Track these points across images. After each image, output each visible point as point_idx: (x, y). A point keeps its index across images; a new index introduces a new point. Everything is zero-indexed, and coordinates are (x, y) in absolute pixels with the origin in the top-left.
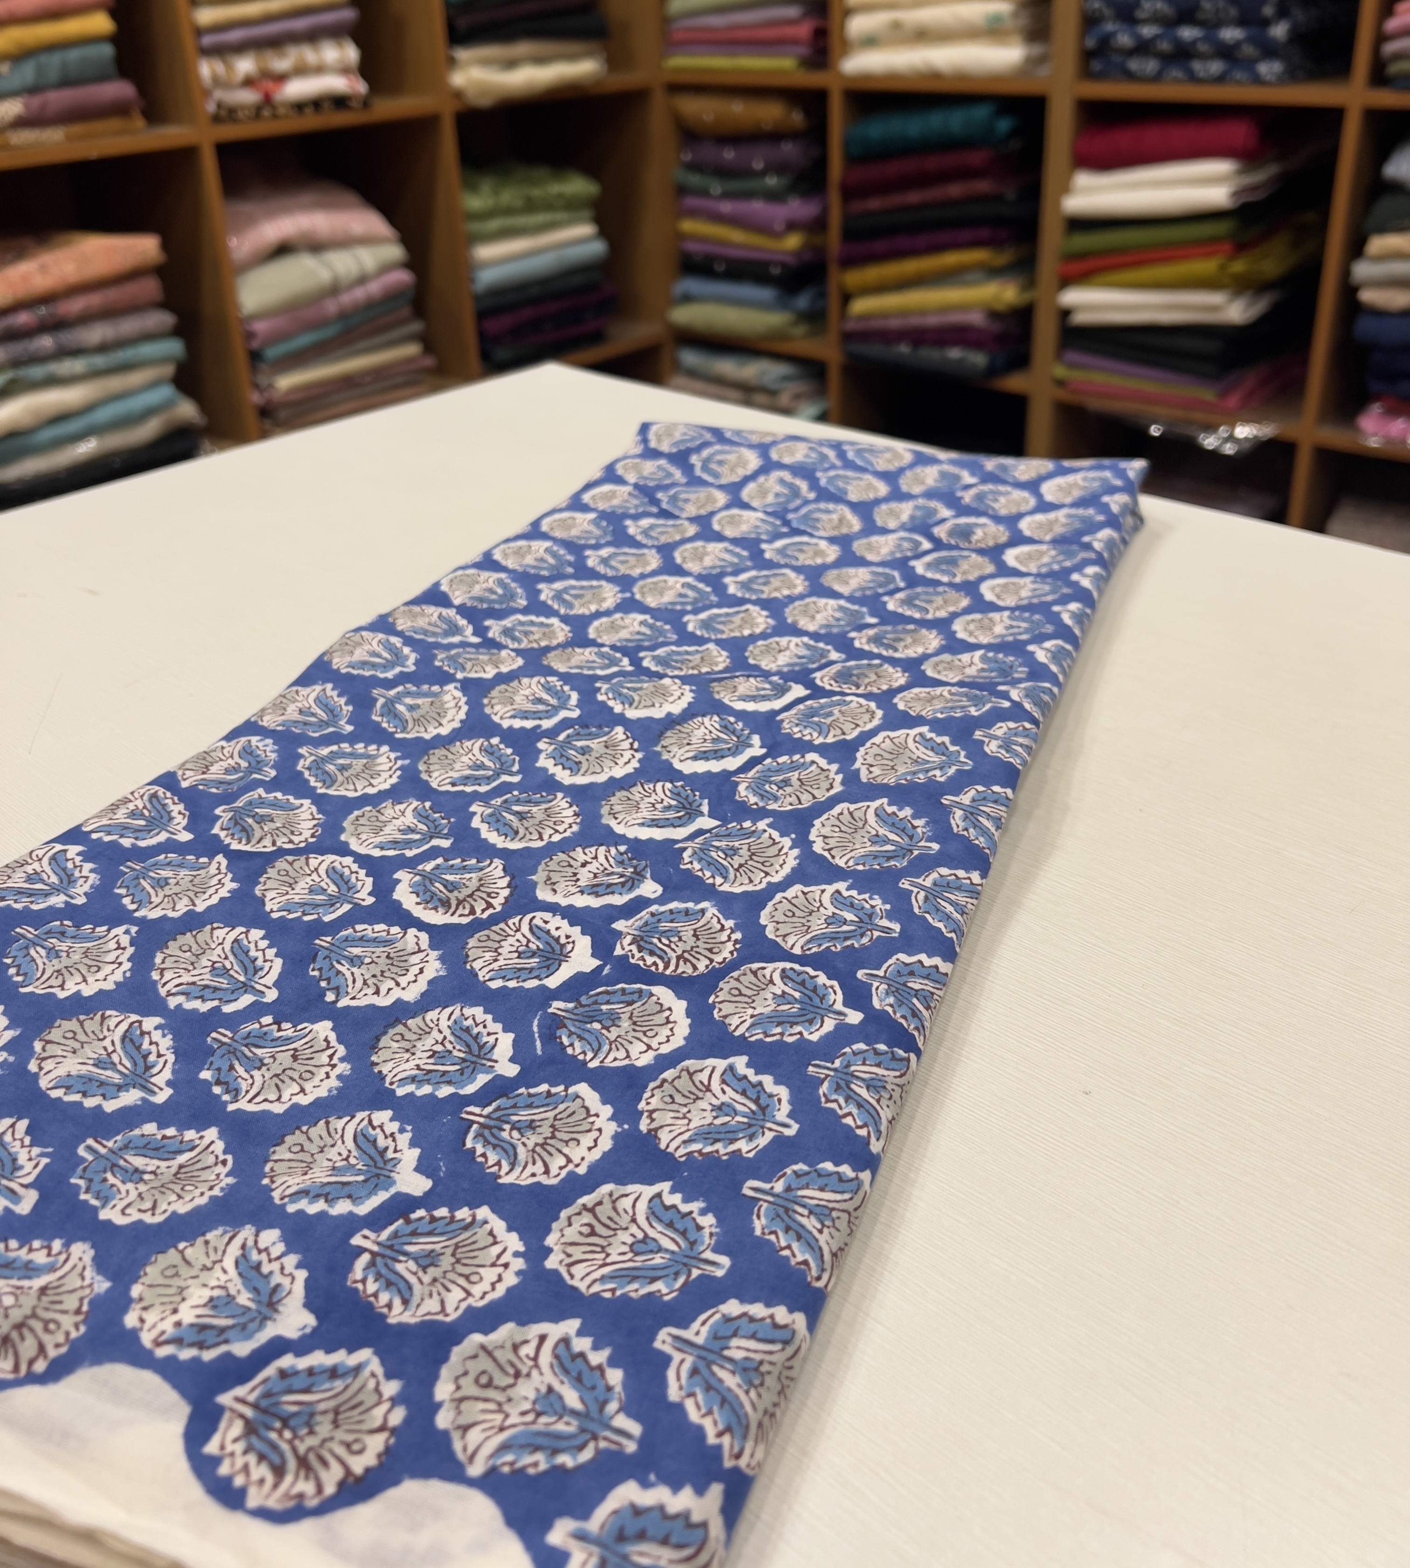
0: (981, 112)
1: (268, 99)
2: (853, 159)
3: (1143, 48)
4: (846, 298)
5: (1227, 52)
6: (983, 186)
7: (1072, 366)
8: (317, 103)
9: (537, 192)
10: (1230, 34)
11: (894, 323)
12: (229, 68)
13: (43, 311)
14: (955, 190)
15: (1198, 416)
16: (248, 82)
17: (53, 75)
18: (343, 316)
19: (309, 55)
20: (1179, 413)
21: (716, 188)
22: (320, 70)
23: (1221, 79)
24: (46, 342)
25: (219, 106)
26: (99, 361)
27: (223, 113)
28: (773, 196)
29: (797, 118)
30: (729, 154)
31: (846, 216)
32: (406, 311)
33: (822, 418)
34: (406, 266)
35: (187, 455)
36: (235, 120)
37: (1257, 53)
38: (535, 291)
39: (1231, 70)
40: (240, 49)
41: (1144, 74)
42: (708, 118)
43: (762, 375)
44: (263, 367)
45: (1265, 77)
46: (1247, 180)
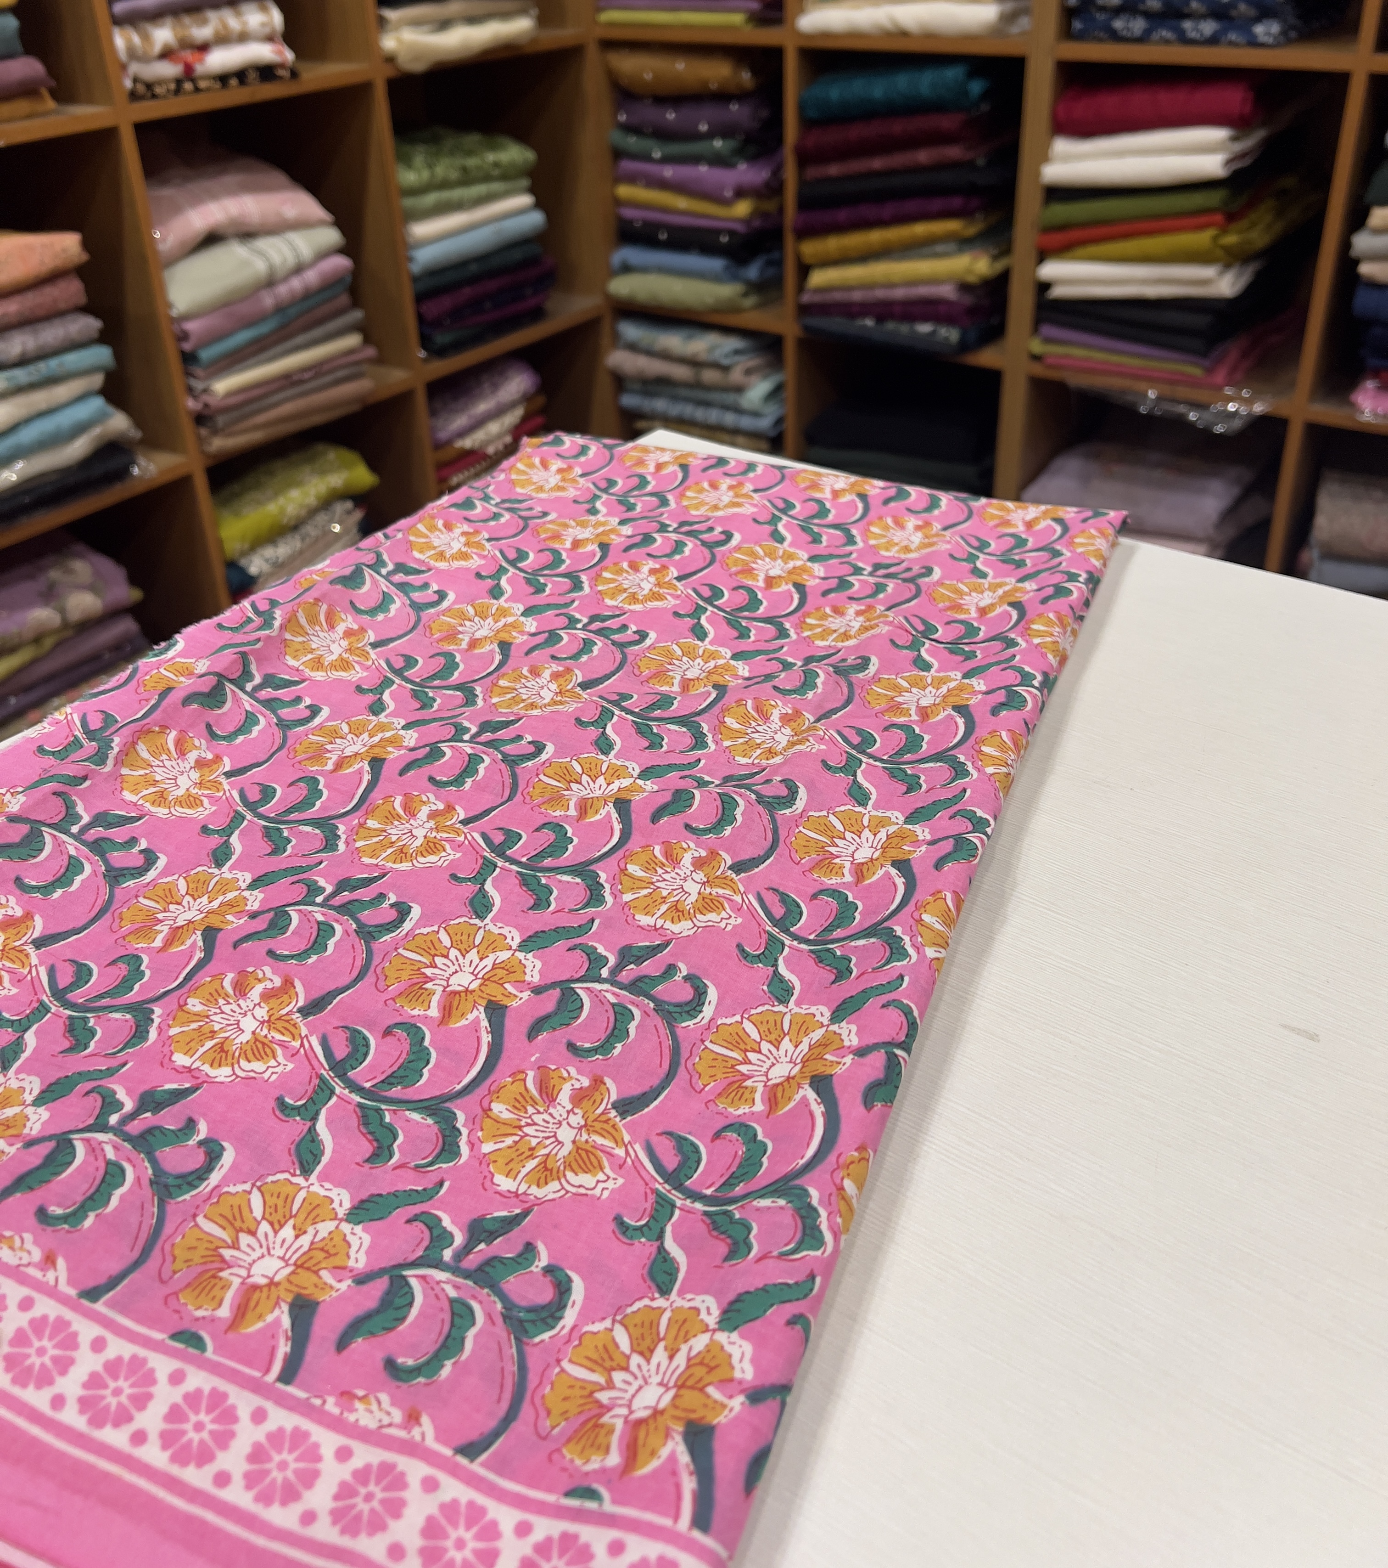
0: (953, 74)
1: (189, 72)
2: (807, 123)
3: (1129, 8)
4: (804, 270)
5: (1221, 12)
6: (954, 152)
7: (1048, 340)
8: (241, 75)
9: (472, 162)
11: (857, 296)
12: (146, 38)
14: (923, 156)
15: (1182, 392)
16: (166, 54)
18: (280, 309)
19: (231, 20)
20: (1165, 390)
21: (657, 154)
22: (243, 37)
23: (1213, 40)
25: (136, 80)
26: (21, 375)
27: (141, 89)
28: (718, 161)
29: (746, 77)
30: (671, 116)
31: (802, 183)
32: (344, 299)
33: (776, 393)
34: (342, 251)
35: (122, 473)
36: (154, 96)
37: (1252, 12)
38: (474, 268)
39: (1224, 31)
40: (155, 16)
41: (1129, 35)
42: (648, 76)
43: (712, 349)
44: (199, 372)
45: (1262, 39)
46: (1239, 147)
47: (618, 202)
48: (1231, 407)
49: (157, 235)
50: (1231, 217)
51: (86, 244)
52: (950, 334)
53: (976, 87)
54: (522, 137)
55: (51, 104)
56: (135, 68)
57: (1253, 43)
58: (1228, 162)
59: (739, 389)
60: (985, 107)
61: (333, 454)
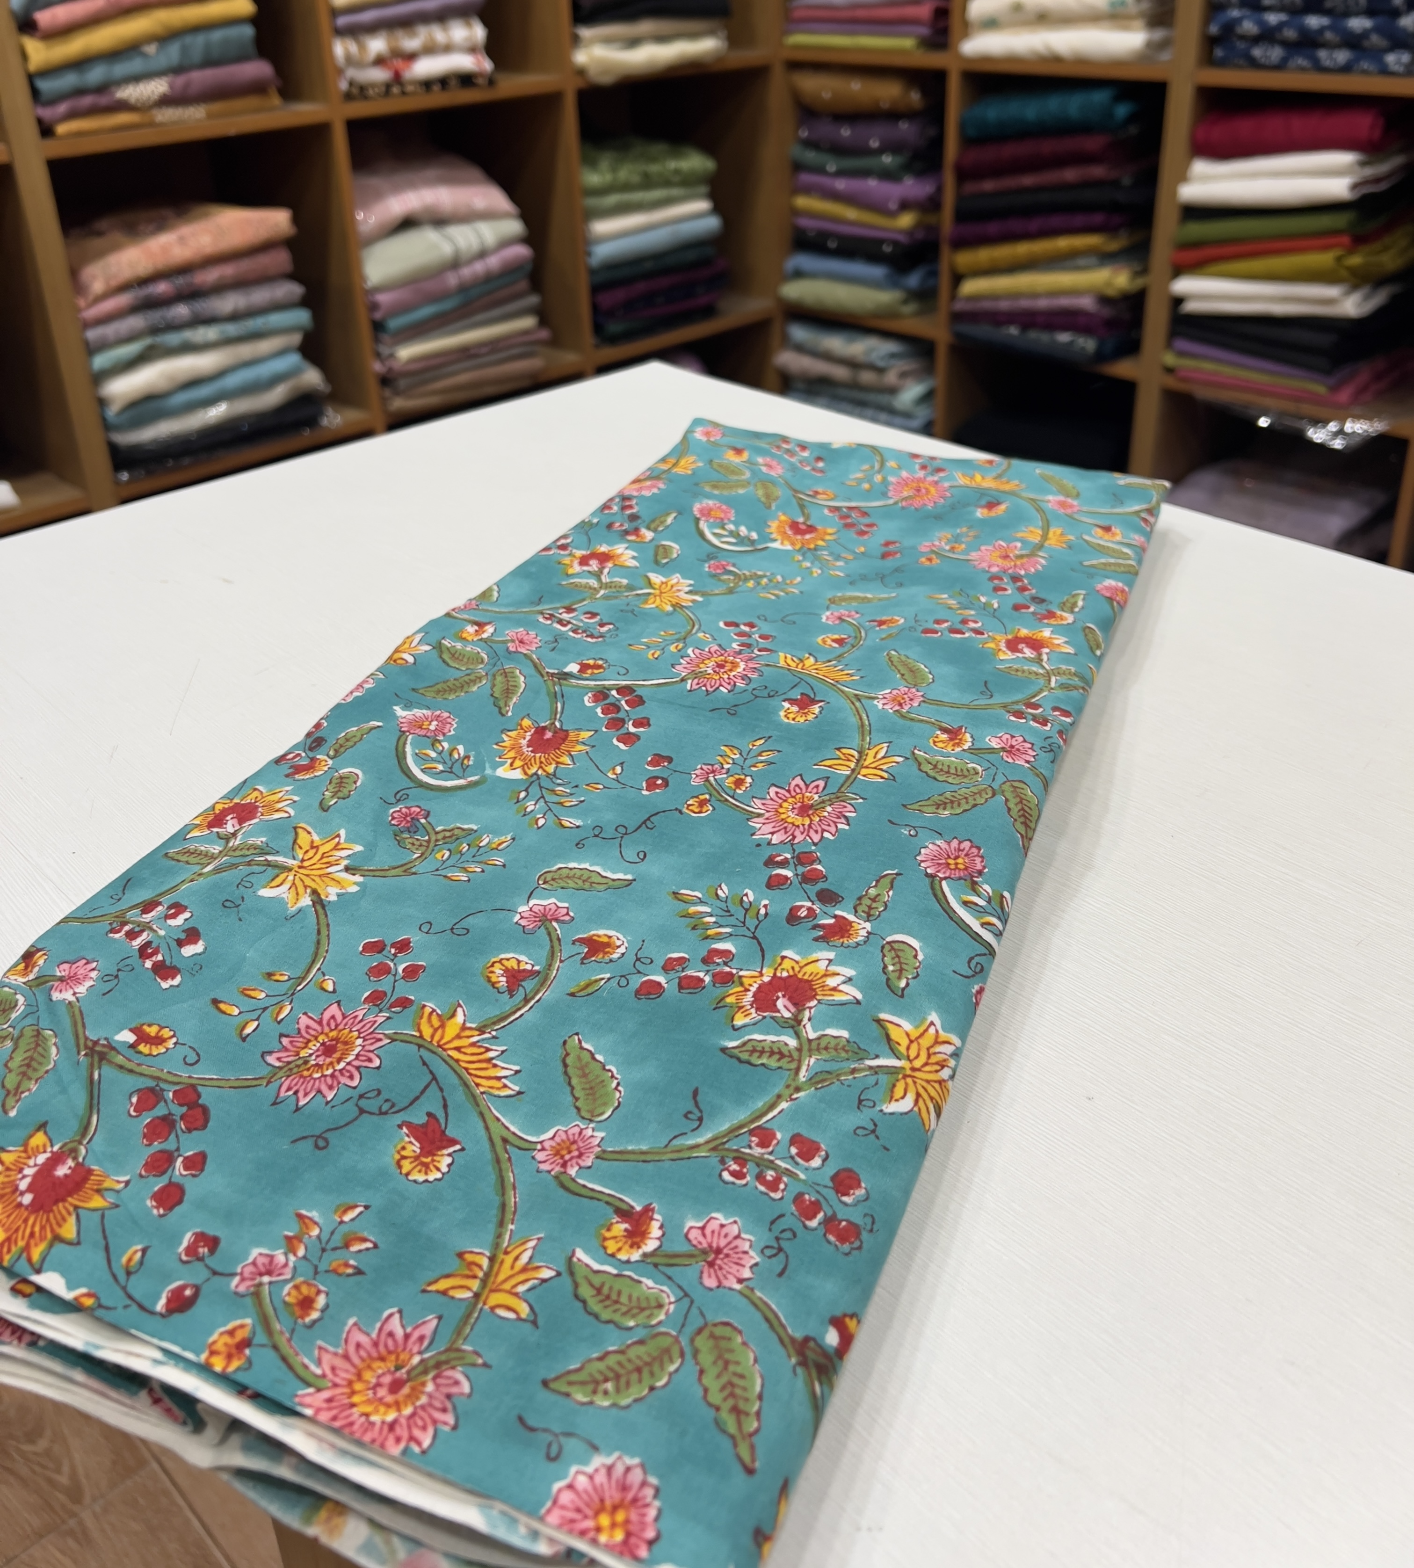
0: (1100, 97)
1: (397, 78)
2: (968, 141)
3: (1267, 36)
4: (958, 279)
5: (1353, 42)
6: (1098, 171)
7: (1182, 354)
8: (443, 81)
9: (654, 168)
10: (1358, 24)
11: (1004, 305)
12: (362, 47)
13: (181, 281)
14: (1070, 175)
15: (1307, 409)
16: (380, 61)
17: (197, 55)
18: (463, 288)
19: (438, 34)
20: (1289, 406)
21: (832, 167)
22: (448, 49)
23: (1346, 69)
24: (182, 311)
25: (351, 84)
26: (231, 329)
27: (355, 91)
28: (887, 175)
29: (915, 97)
30: (846, 132)
31: (960, 198)
32: (523, 285)
33: (927, 397)
34: (525, 240)
36: (366, 98)
37: (1385, 43)
38: (649, 265)
39: (1356, 60)
40: (372, 28)
41: (1267, 63)
42: (826, 95)
43: (869, 352)
44: (385, 338)
45: (1392, 67)
46: (1369, 172)
47: (796, 212)
49: (360, 216)
50: (1359, 240)
51: (296, 220)
52: (1088, 344)
53: (1122, 111)
54: (707, 147)
55: (276, 100)
56: (351, 73)
57: (1385, 71)
58: (1355, 187)
59: (893, 391)
60: (1133, 130)
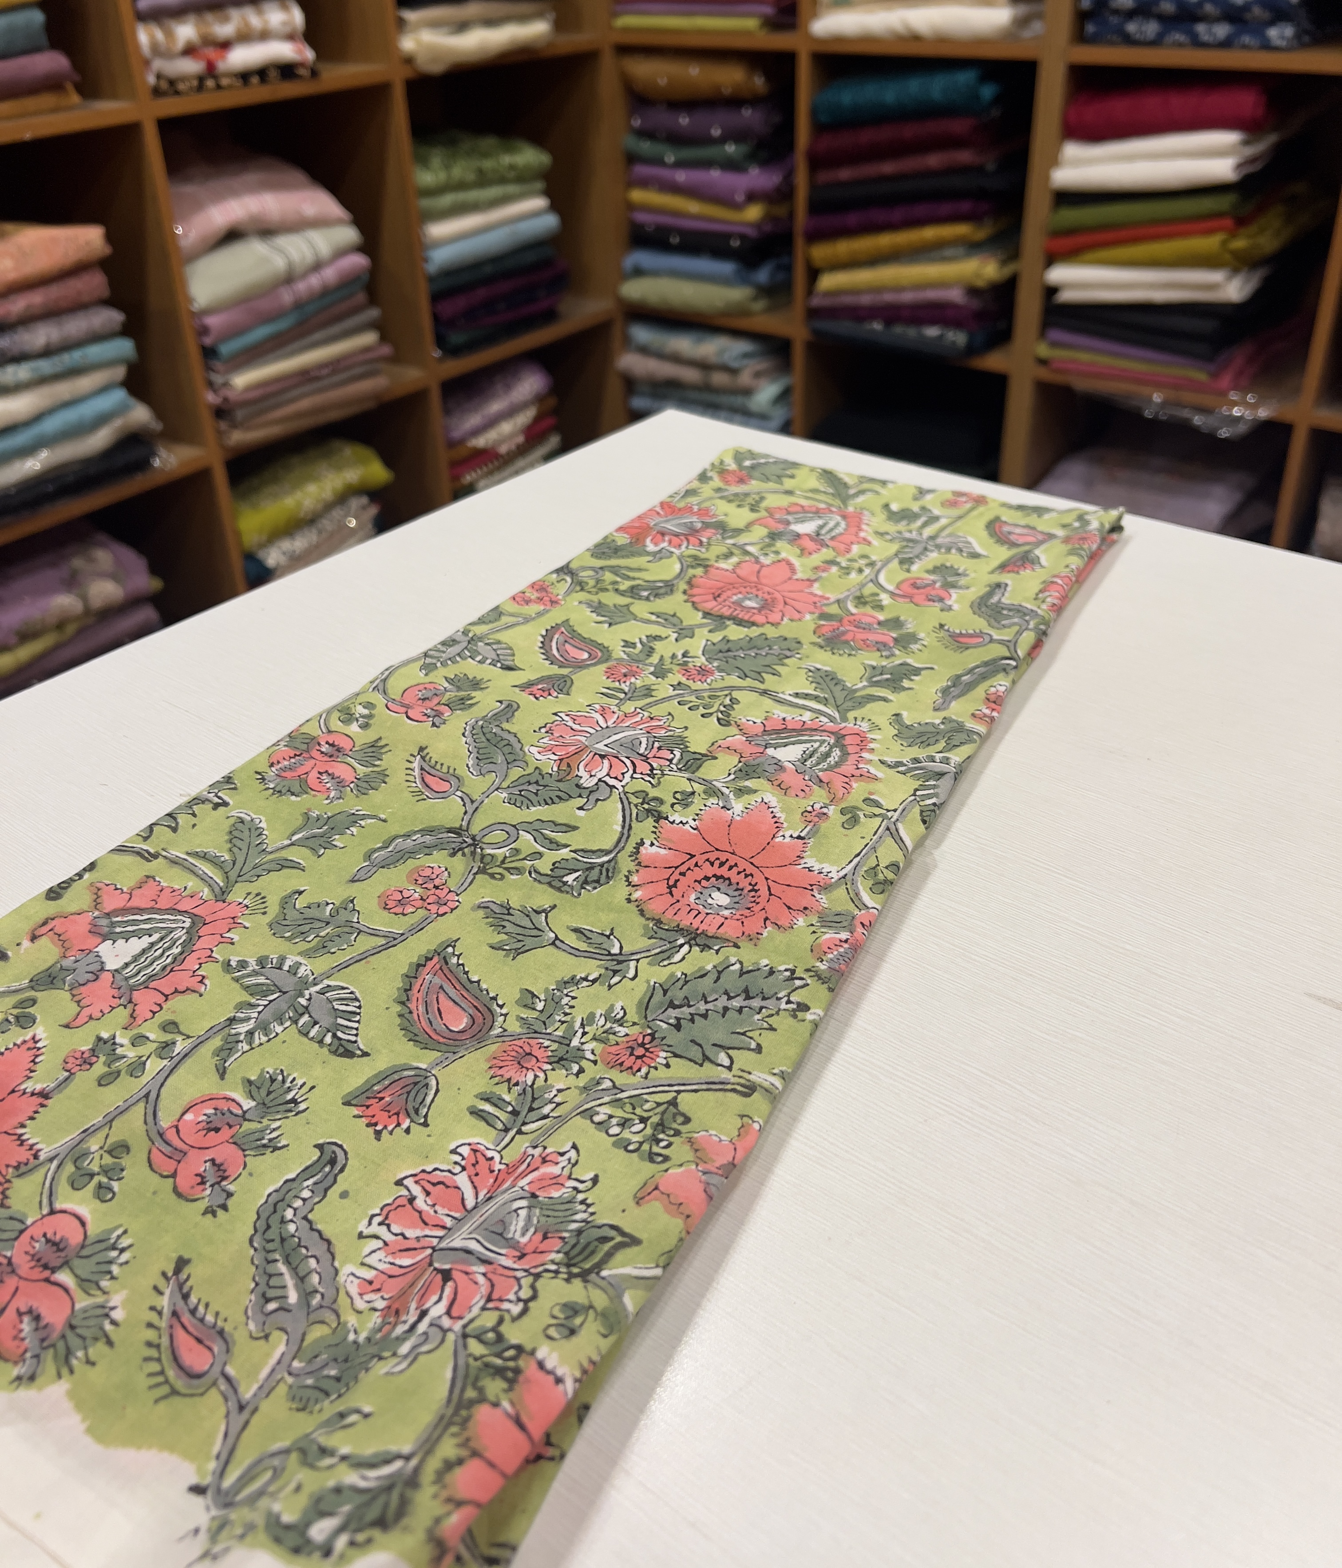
0: (965, 78)
1: (211, 69)
2: (820, 128)
3: (1142, 10)
4: (814, 274)
5: (1234, 15)
6: (964, 157)
7: (1054, 344)
8: (262, 73)
9: (488, 164)
11: (866, 300)
12: (169, 34)
14: (934, 160)
15: (1189, 397)
16: (189, 51)
18: (299, 305)
19: (253, 19)
21: (670, 158)
22: (264, 35)
23: (1226, 44)
25: (159, 76)
26: (45, 366)
27: (164, 85)
28: (731, 165)
29: (759, 82)
30: (684, 120)
31: (813, 187)
32: (361, 297)
33: (784, 396)
34: (362, 249)
35: (143, 465)
36: (177, 93)
37: (1266, 15)
38: (488, 270)
39: (1237, 34)
40: (178, 13)
41: (1142, 38)
42: (662, 82)
43: (721, 352)
44: (218, 365)
45: (1278, 42)
46: (1250, 151)
47: (631, 207)
48: (1236, 412)
49: (179, 231)
50: (1241, 222)
51: (110, 237)
52: (958, 338)
53: (988, 92)
54: (538, 139)
55: (75, 98)
56: (158, 64)
57: (1267, 46)
58: (1239, 166)
59: (747, 392)
60: (995, 113)
61: (349, 451)
